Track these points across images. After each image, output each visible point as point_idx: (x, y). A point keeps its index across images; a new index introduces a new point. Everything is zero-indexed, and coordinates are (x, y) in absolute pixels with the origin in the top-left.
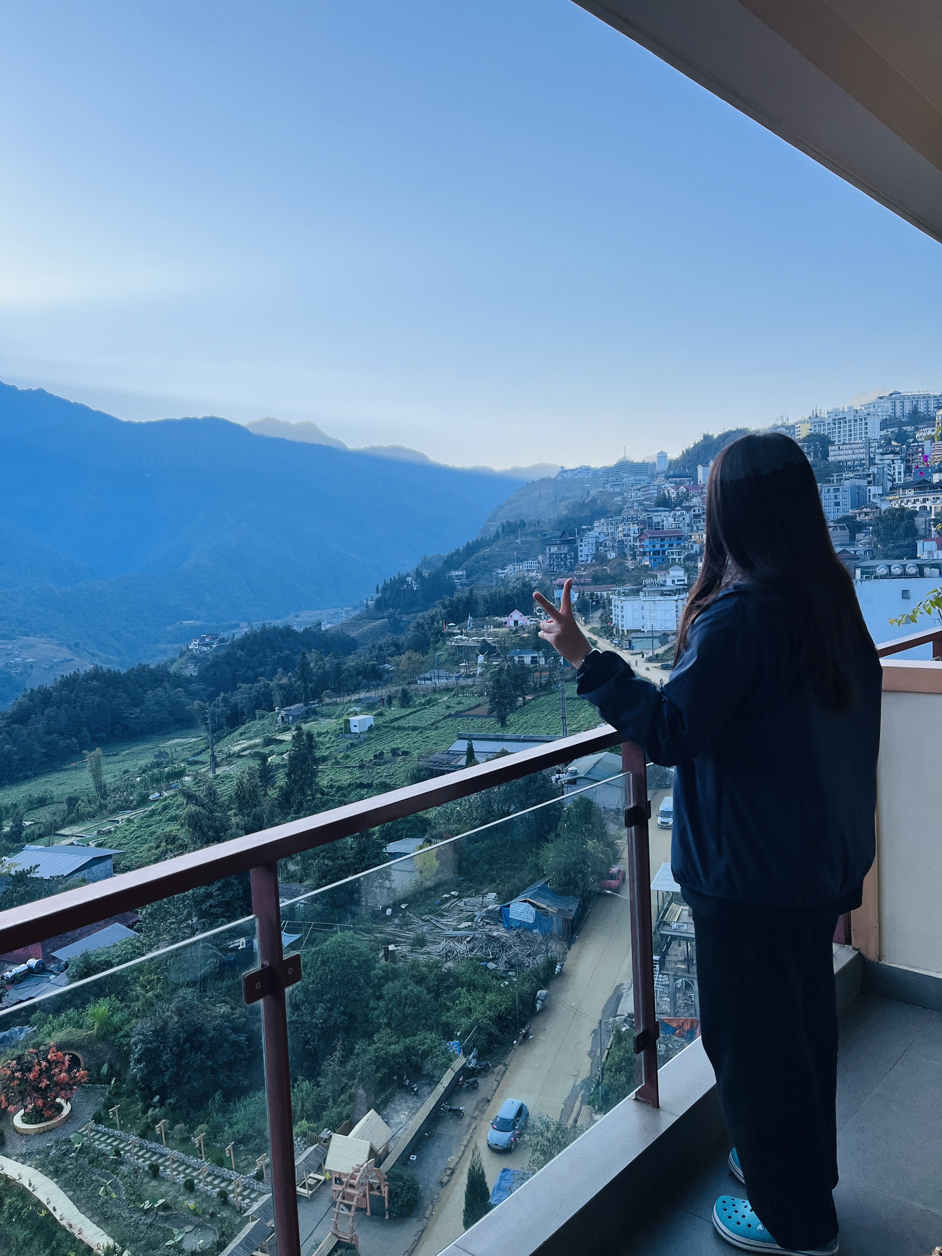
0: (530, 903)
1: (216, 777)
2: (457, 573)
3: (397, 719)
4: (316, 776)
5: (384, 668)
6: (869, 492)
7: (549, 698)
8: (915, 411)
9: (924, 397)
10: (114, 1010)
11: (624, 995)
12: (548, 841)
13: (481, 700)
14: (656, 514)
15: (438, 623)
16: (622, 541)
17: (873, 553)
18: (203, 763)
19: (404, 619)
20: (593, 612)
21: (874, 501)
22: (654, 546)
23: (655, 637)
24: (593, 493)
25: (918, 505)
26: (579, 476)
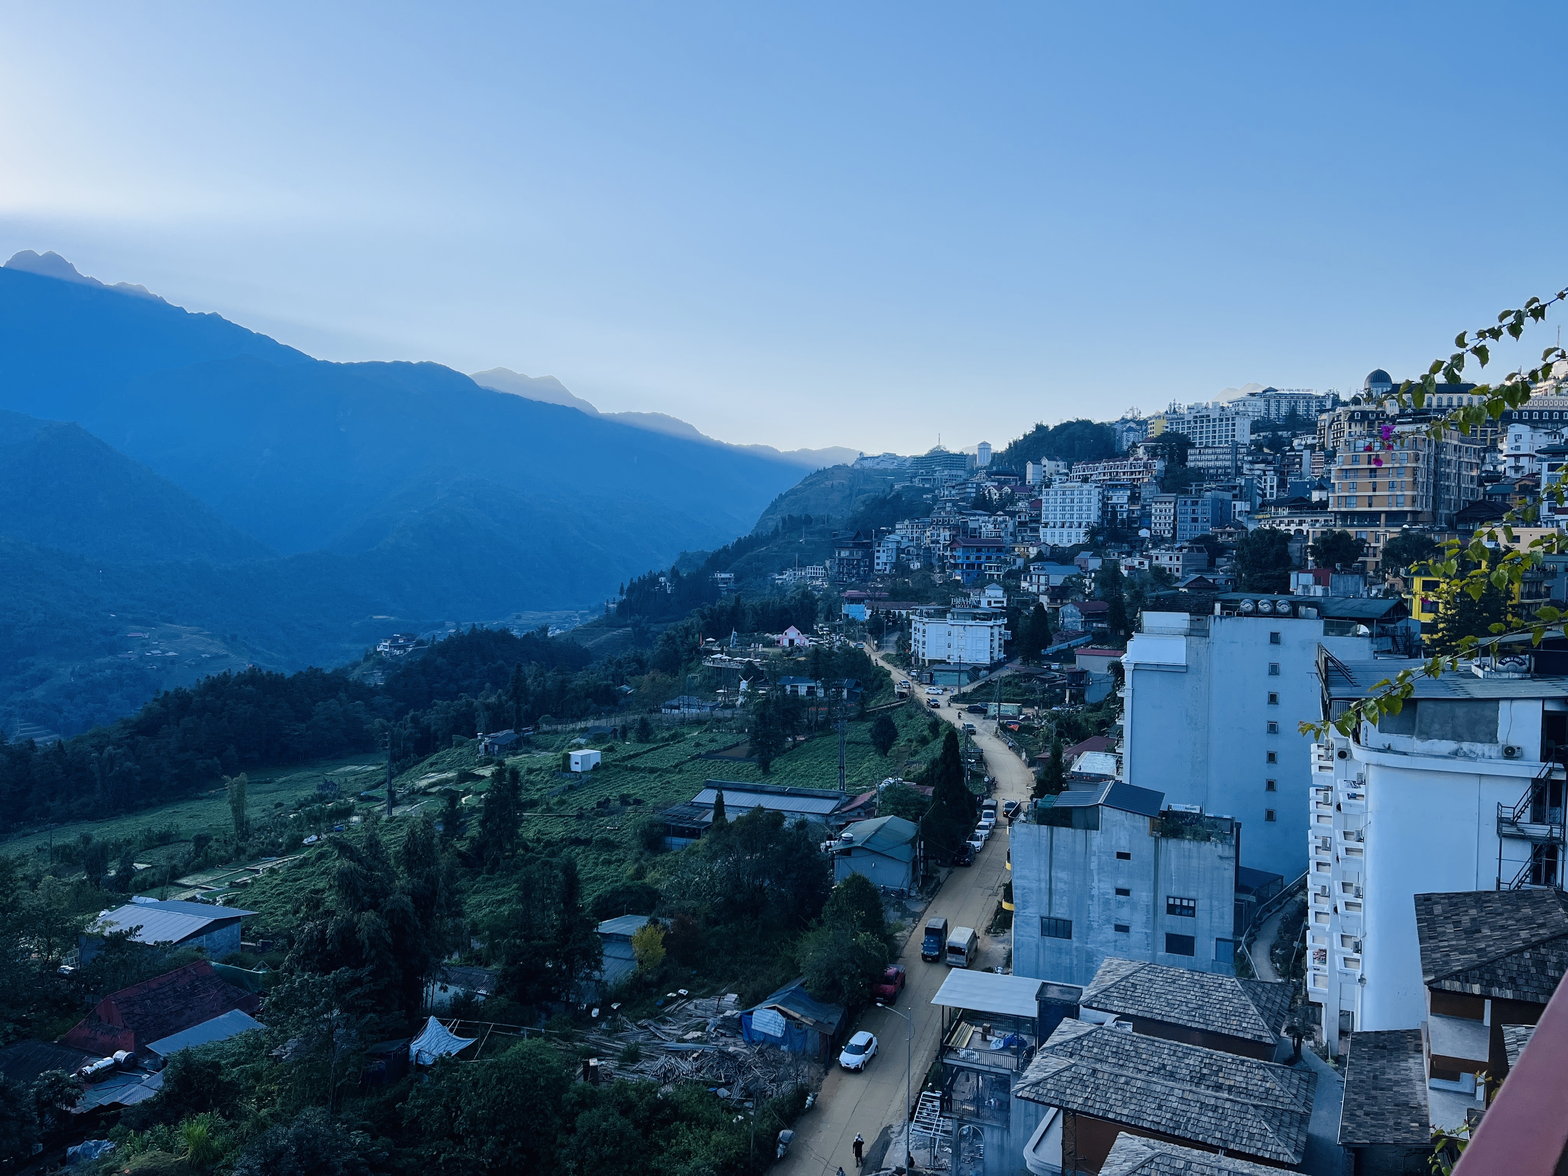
0: (780, 1010)
1: (391, 820)
2: (723, 576)
3: (631, 757)
4: (519, 827)
5: (620, 690)
6: (1235, 508)
7: (826, 740)
8: (1293, 412)
9: (1304, 398)
10: (216, 1130)
11: (893, 1142)
12: (808, 929)
13: (742, 737)
14: (972, 518)
15: (693, 637)
16: (930, 548)
17: (1236, 583)
18: (378, 800)
19: (652, 629)
20: (888, 634)
21: (1240, 519)
22: (968, 558)
23: (962, 671)
24: (897, 487)
25: (1293, 528)
26: (882, 466)
